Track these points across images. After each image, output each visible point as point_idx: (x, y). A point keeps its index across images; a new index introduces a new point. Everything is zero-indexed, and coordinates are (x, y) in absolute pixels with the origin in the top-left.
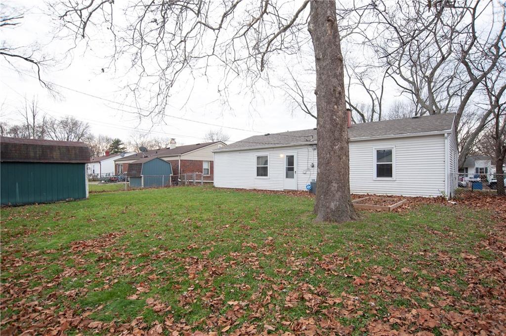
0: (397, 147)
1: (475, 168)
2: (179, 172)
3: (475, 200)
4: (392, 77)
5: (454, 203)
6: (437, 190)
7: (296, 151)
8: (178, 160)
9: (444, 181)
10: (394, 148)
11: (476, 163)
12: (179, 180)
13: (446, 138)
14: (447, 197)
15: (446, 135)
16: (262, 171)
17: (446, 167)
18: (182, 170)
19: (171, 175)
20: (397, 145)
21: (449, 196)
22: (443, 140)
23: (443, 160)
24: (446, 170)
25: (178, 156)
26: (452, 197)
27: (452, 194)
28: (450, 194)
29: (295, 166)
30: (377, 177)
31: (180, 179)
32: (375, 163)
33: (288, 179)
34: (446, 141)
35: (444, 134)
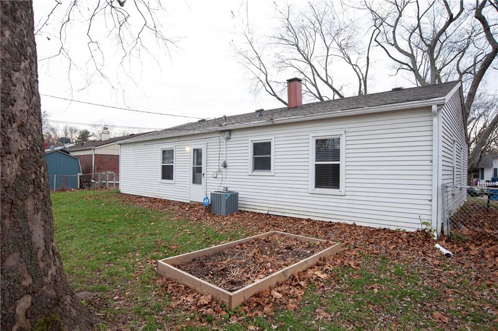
0: (348, 134)
1: (493, 169)
2: (93, 169)
3: (491, 245)
4: (383, 47)
5: (445, 251)
6: (418, 216)
7: (205, 142)
8: (92, 155)
9: (431, 201)
10: (344, 136)
11: (494, 163)
12: (93, 181)
13: (435, 115)
14: (435, 234)
15: (434, 108)
16: (167, 173)
17: (435, 173)
18: (96, 167)
19: (79, 174)
20: (347, 130)
21: (439, 231)
22: (429, 118)
23: (429, 158)
24: (435, 179)
25: (91, 149)
26: (445, 233)
27: (445, 229)
28: (442, 227)
29: (203, 166)
30: (316, 187)
31: (94, 179)
32: (311, 162)
33: (196, 186)
34: (435, 120)
35: (431, 107)
